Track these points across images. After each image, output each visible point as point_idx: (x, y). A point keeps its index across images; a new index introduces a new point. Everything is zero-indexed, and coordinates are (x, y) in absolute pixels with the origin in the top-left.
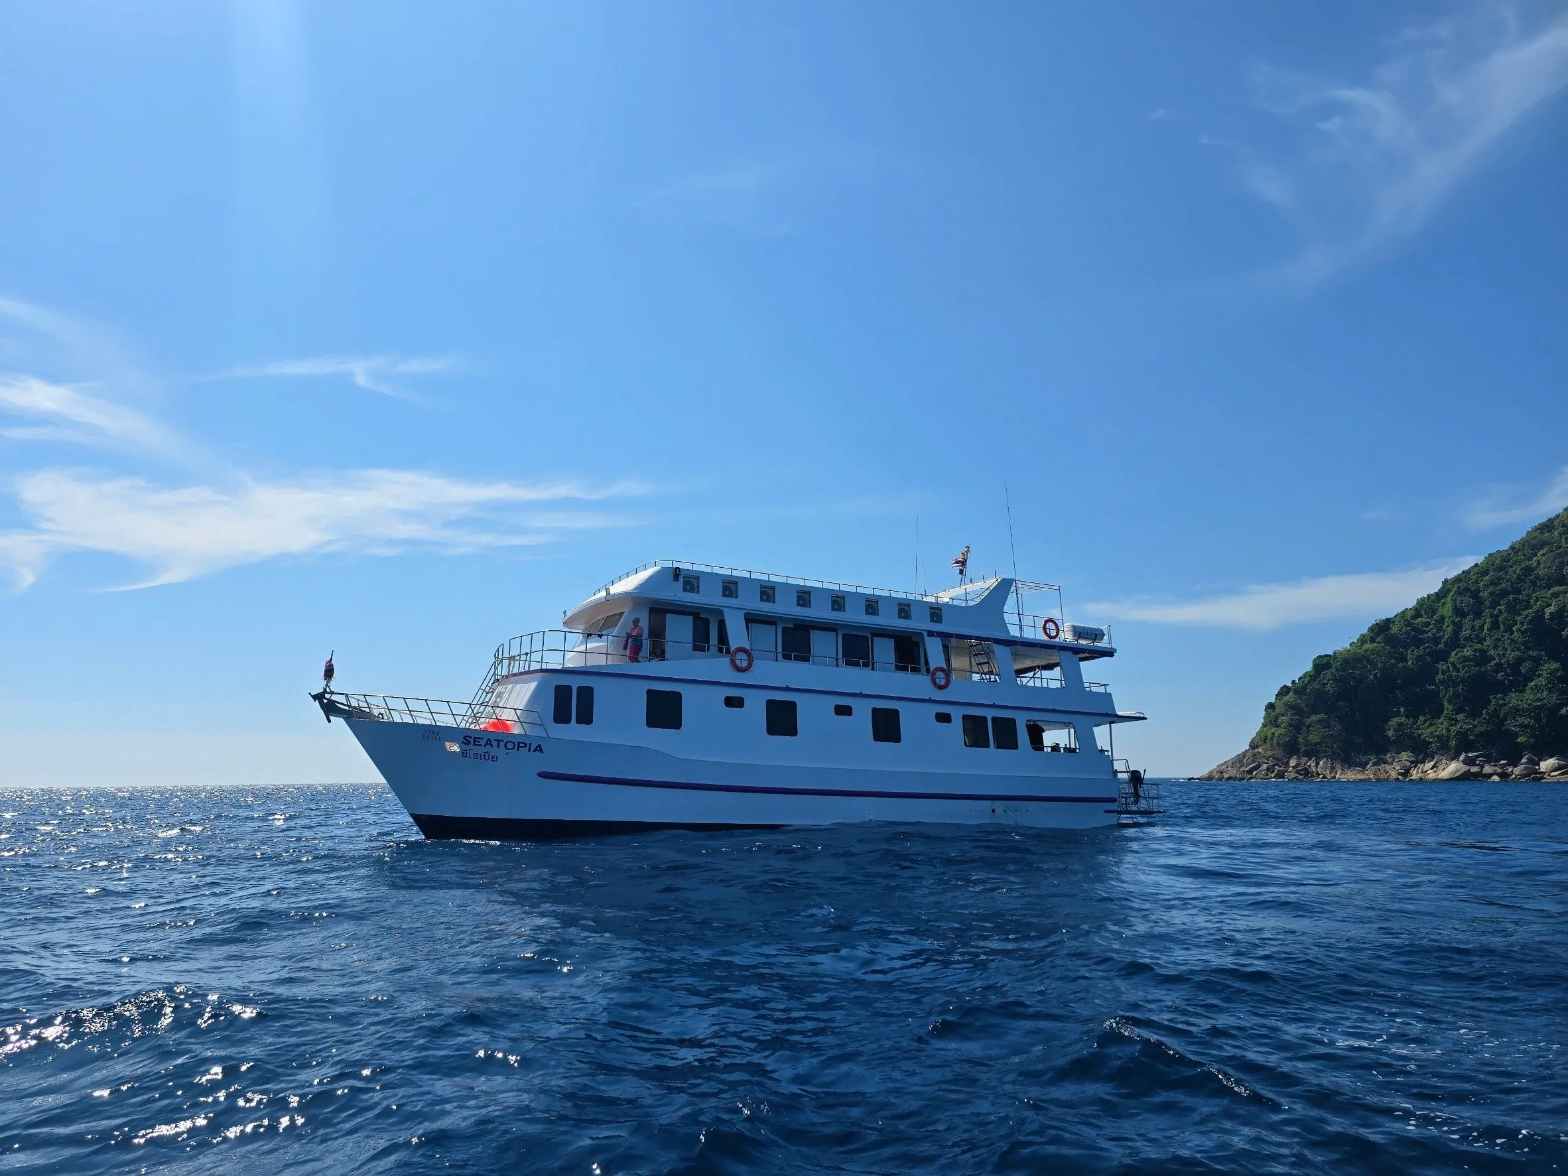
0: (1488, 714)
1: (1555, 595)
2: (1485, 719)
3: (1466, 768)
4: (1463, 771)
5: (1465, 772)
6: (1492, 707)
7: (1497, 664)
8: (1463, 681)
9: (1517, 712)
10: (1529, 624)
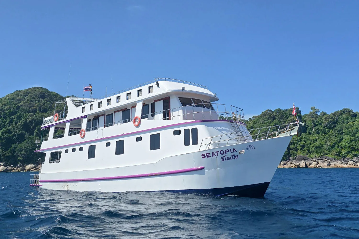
0: (10, 150)
1: (30, 116)
2: (9, 151)
3: (5, 168)
4: (5, 169)
5: (6, 169)
6: (12, 148)
7: (13, 134)
8: (5, 139)
9: (21, 150)
10: (24, 123)
